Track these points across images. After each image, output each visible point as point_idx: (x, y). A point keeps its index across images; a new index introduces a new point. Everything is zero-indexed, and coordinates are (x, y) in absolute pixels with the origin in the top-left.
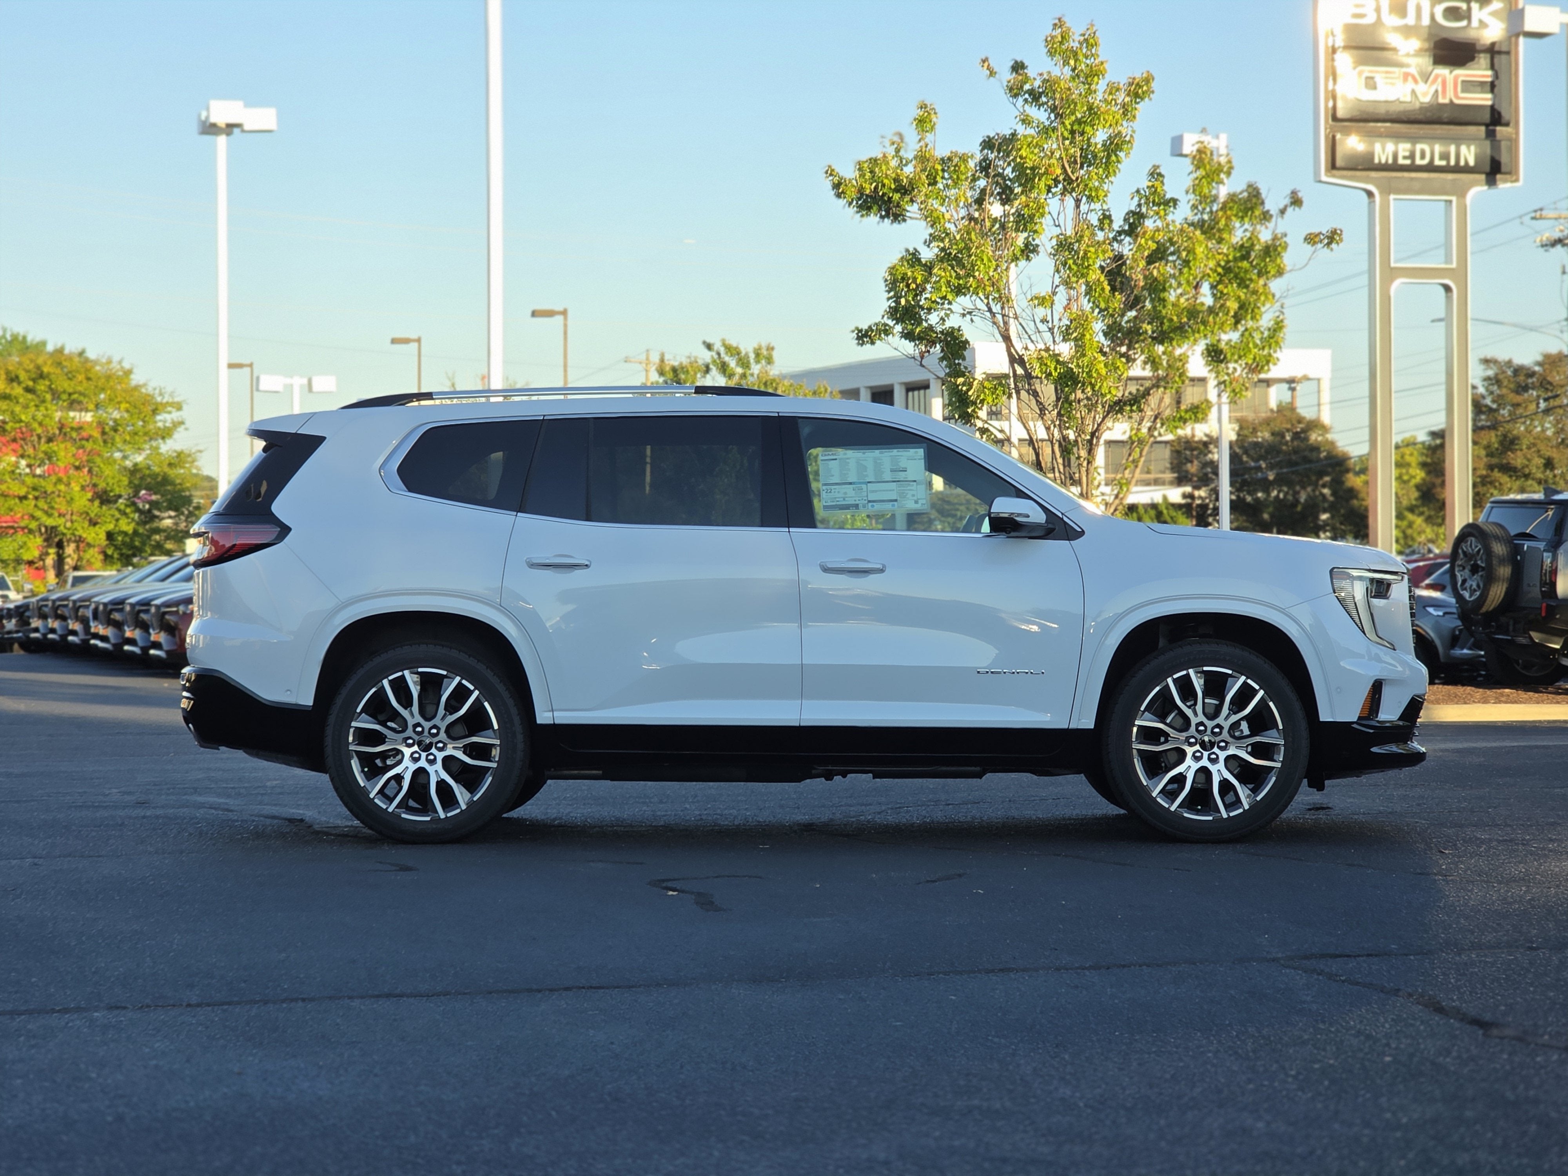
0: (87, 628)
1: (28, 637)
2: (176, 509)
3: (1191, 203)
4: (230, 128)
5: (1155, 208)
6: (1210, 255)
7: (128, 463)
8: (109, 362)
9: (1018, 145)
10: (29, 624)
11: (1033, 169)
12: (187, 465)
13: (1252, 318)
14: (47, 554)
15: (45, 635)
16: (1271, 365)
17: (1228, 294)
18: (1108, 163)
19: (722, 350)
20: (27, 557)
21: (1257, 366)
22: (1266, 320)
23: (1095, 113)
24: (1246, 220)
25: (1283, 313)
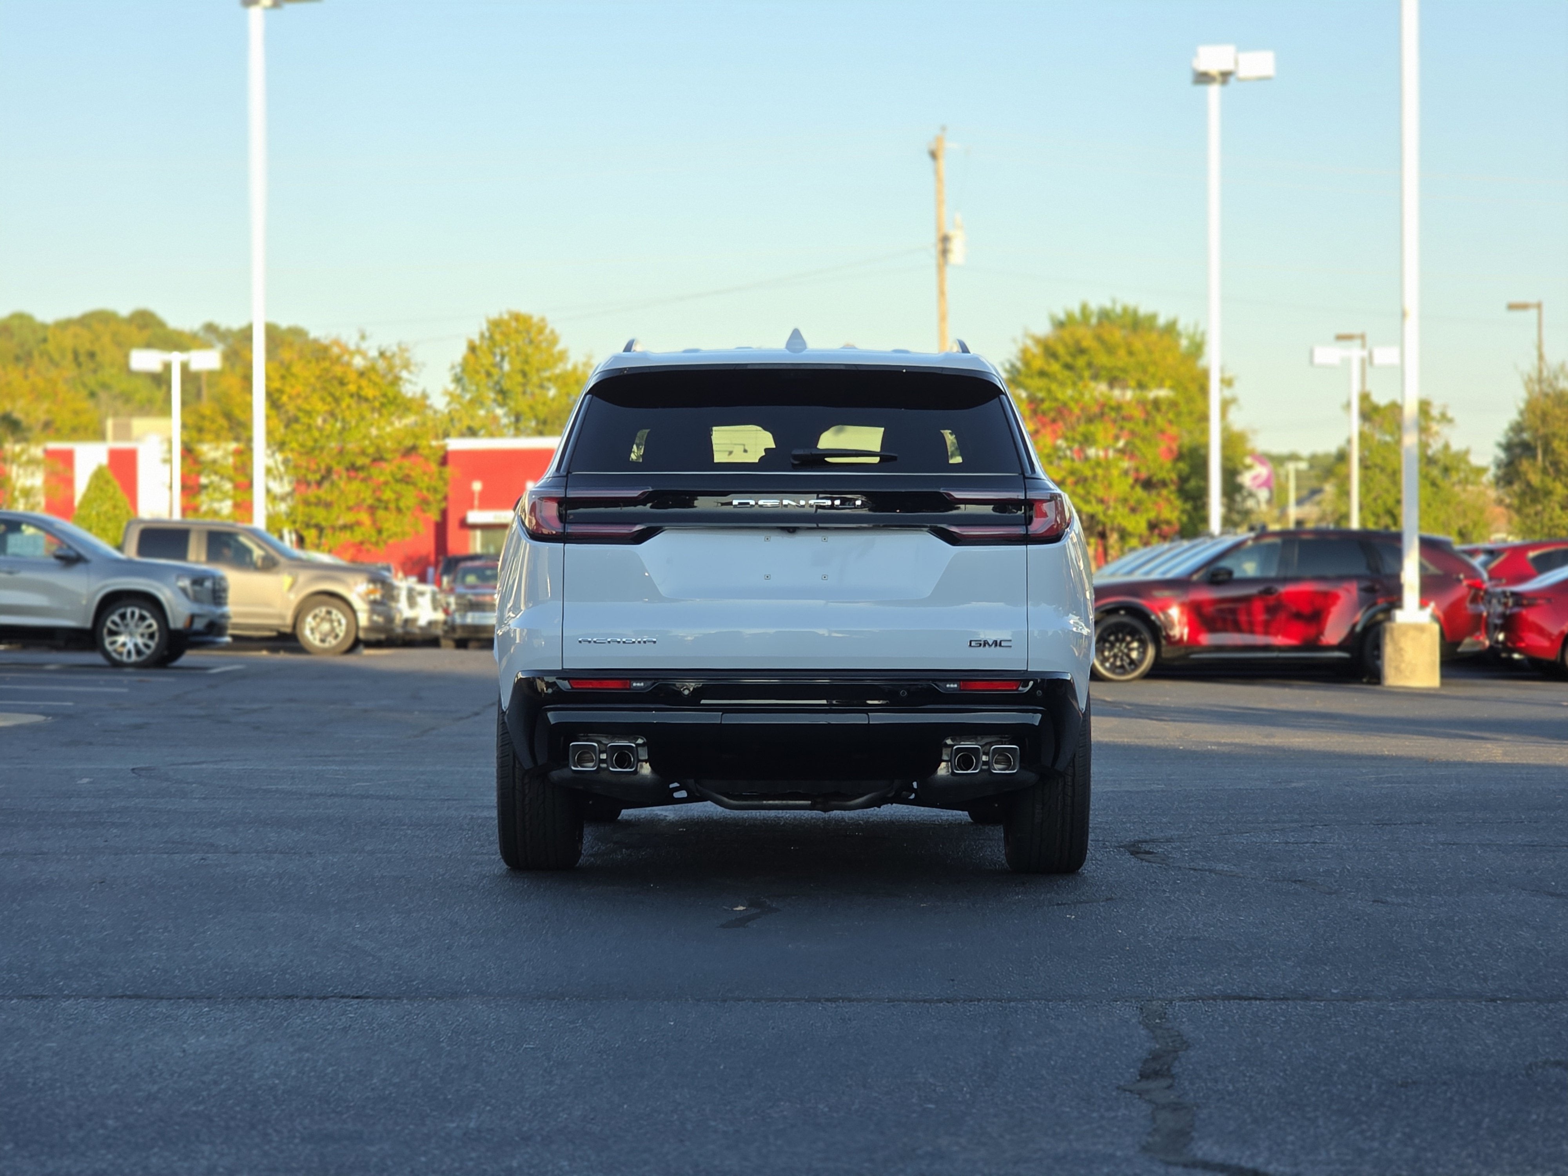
4: (1225, 76)
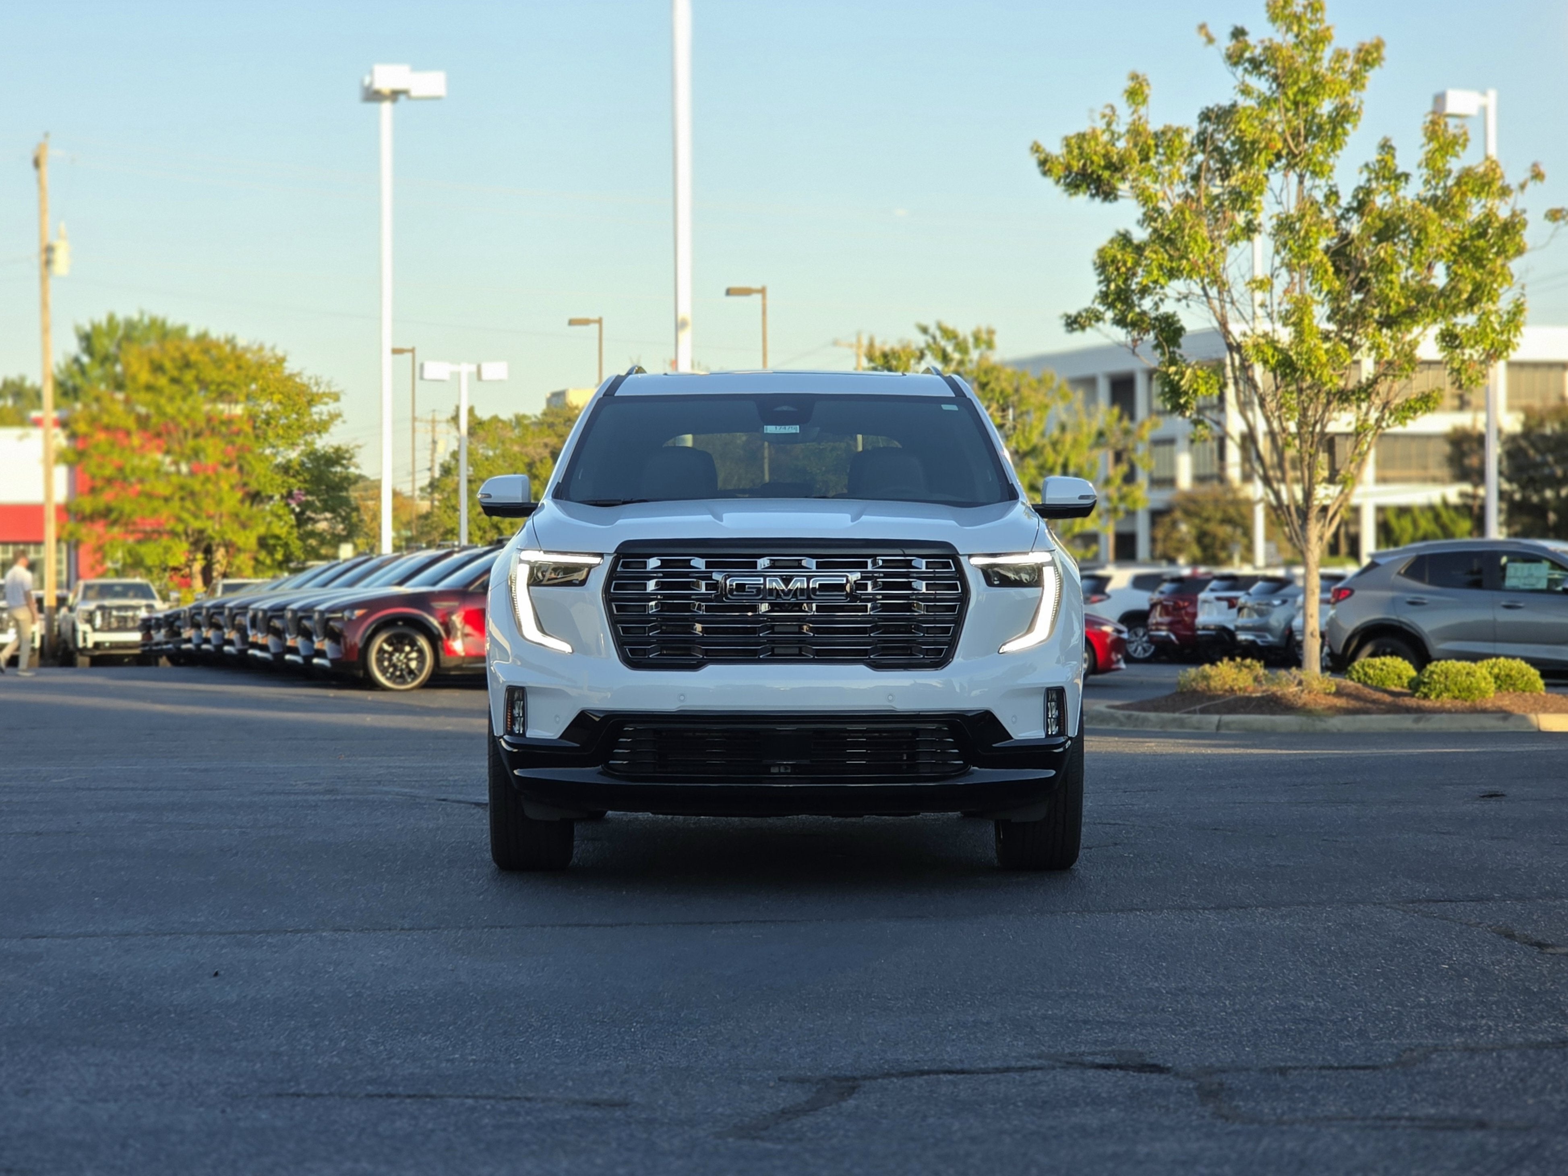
0: (244, 636)
1: (179, 649)
2: (333, 511)
3: (1424, 177)
4: (395, 95)
5: (1385, 183)
6: (1444, 233)
7: (280, 460)
8: (261, 348)
9: (1236, 117)
10: (179, 634)
11: (1253, 143)
12: (345, 462)
13: (1490, 299)
14: (194, 560)
15: (198, 646)
16: (1510, 350)
17: (1462, 275)
18: (1334, 136)
19: (938, 334)
20: (172, 563)
21: (1496, 350)
22: (1505, 303)
23: (1320, 83)
24: (1483, 195)
25: (1523, 295)
